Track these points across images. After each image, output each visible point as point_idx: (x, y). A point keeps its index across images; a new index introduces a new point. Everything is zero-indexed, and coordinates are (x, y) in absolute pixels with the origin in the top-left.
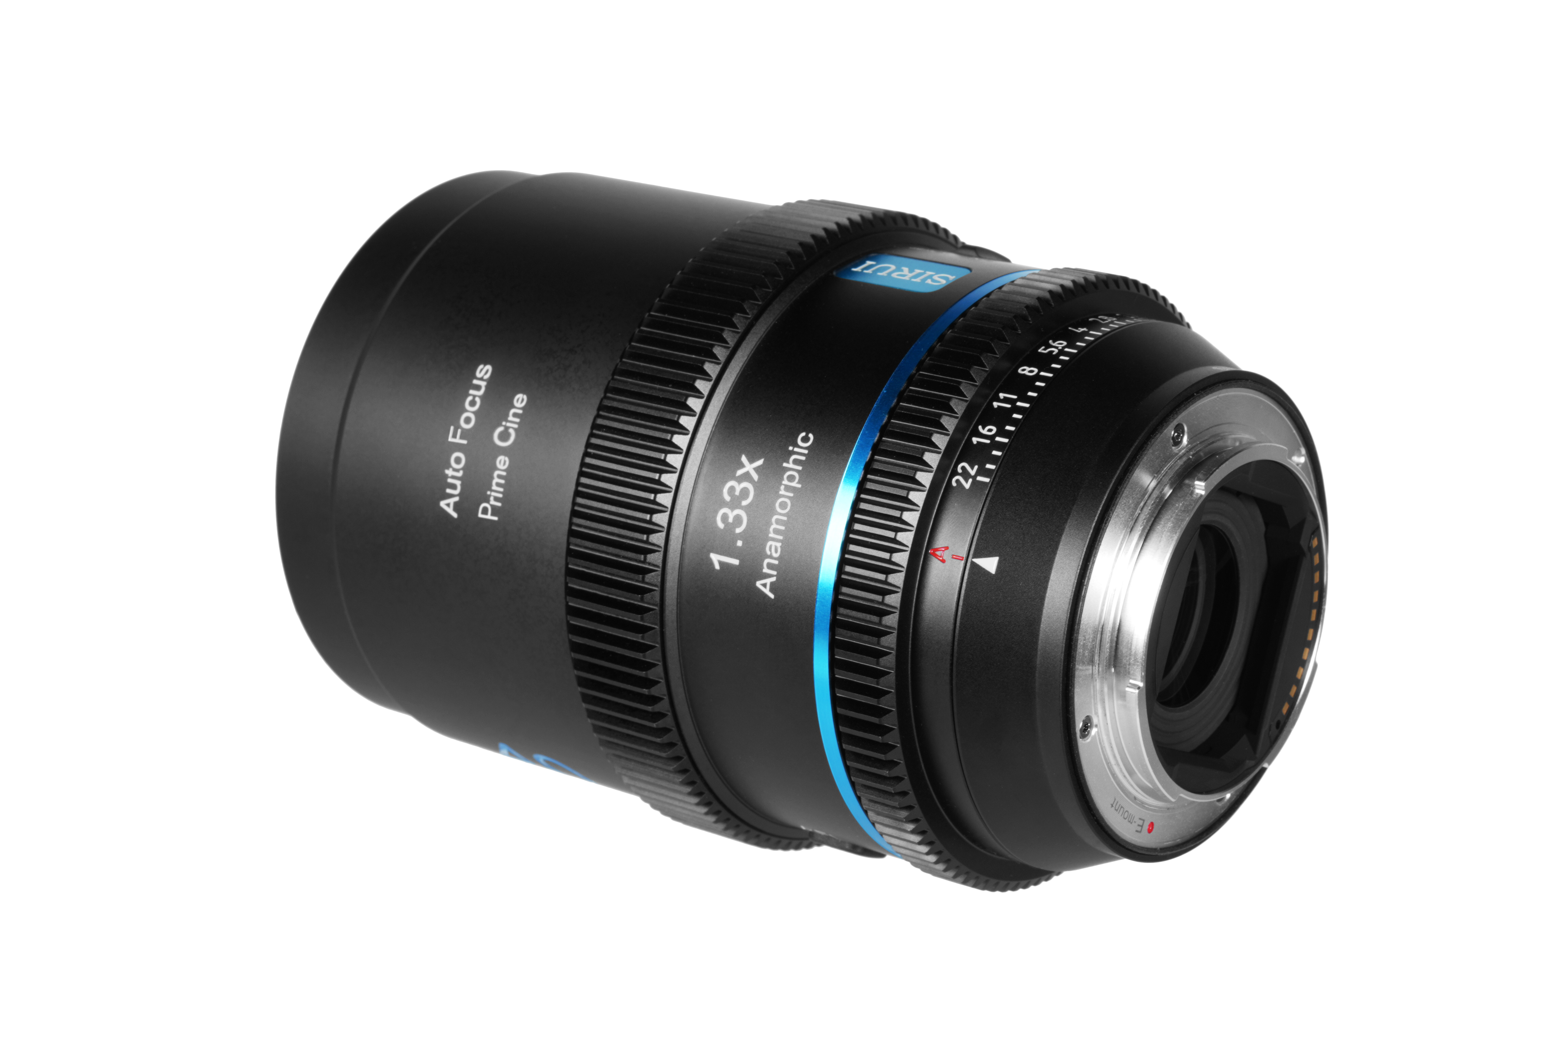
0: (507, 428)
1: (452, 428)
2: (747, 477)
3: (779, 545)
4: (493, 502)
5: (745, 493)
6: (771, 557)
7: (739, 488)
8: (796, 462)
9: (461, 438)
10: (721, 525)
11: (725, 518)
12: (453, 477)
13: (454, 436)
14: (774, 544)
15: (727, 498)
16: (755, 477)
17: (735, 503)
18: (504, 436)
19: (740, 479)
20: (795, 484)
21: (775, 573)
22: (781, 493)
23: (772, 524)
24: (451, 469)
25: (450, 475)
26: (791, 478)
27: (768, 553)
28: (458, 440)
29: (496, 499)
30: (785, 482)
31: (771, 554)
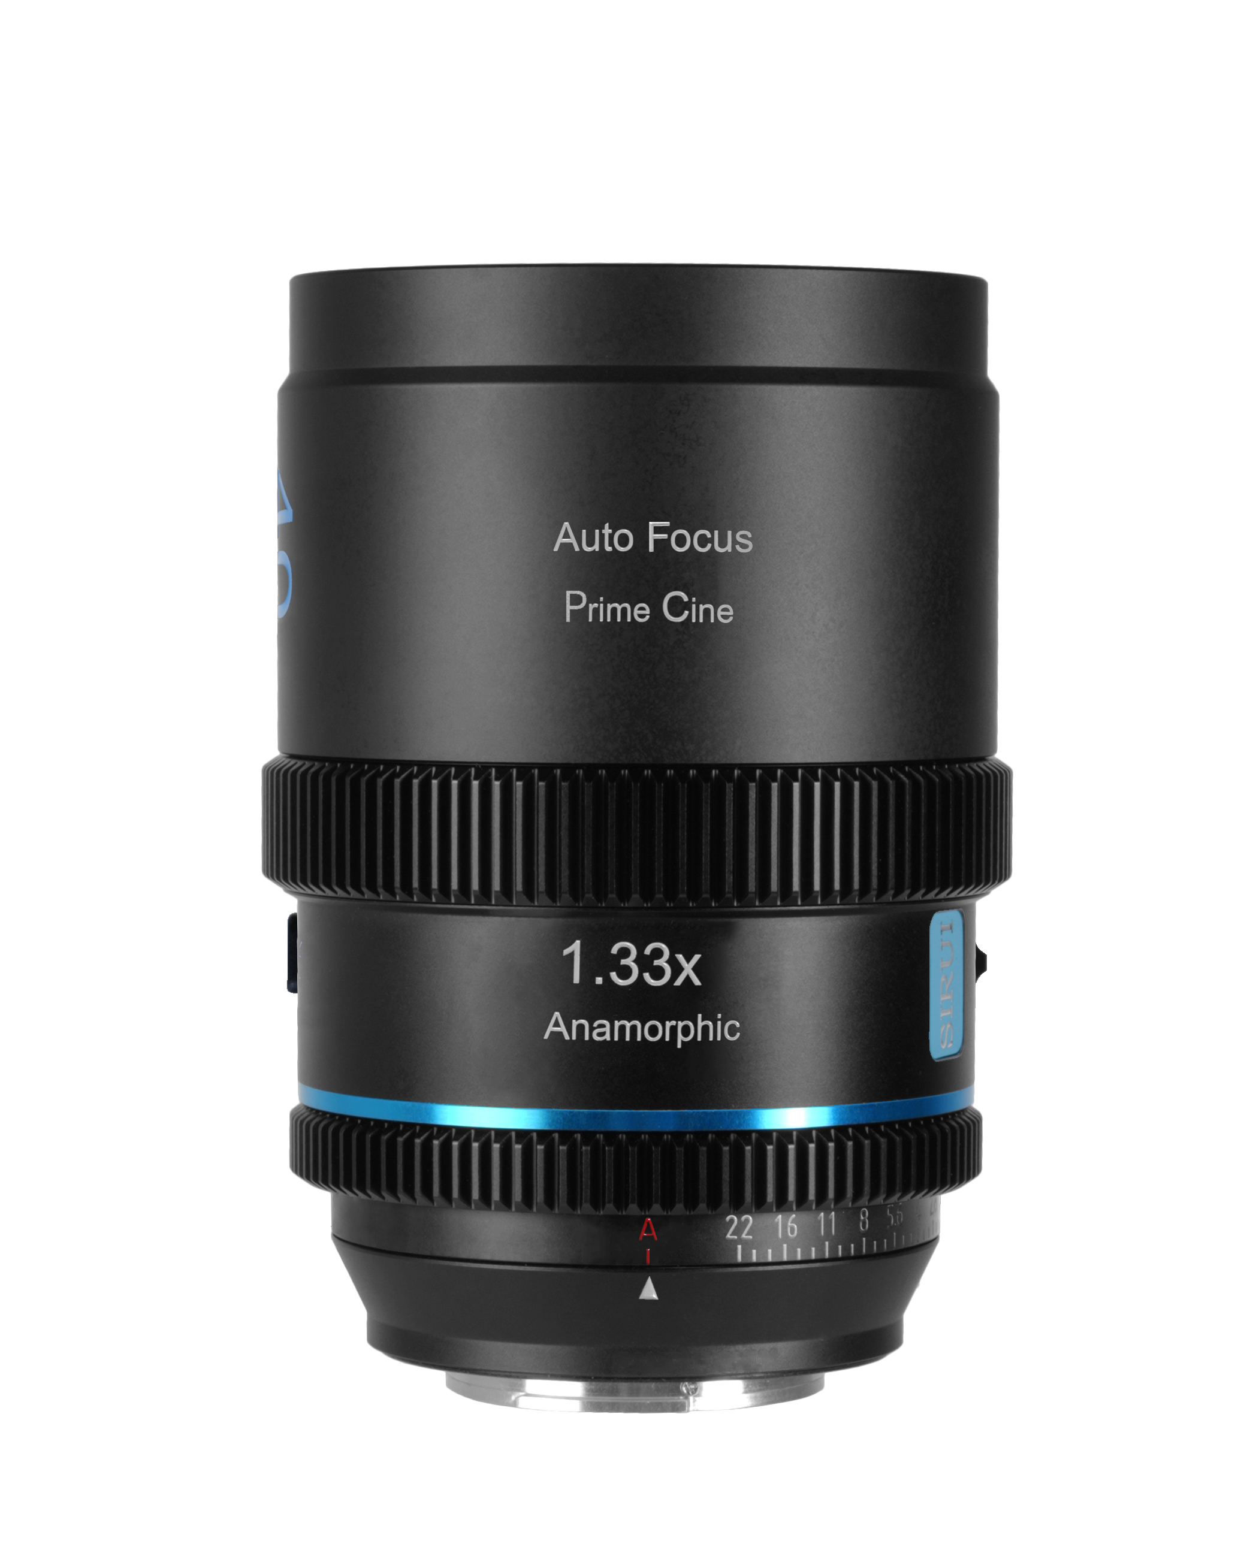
0: (687, 606)
1: (667, 524)
2: (677, 969)
3: (607, 1037)
4: (591, 607)
5: (658, 973)
6: (592, 1029)
7: (662, 962)
8: (705, 1029)
9: (656, 541)
10: (615, 950)
11: (625, 952)
12: (602, 536)
13: (657, 530)
14: (607, 1029)
15: (648, 951)
16: (679, 982)
17: (644, 963)
18: (677, 606)
19: (672, 961)
20: (680, 1038)
21: (574, 1038)
22: (667, 1022)
23: (629, 1022)
24: (610, 531)
25: (603, 531)
26: (686, 1031)
27: (595, 1024)
28: (652, 536)
29: (596, 611)
30: (681, 1024)
31: (595, 1028)
